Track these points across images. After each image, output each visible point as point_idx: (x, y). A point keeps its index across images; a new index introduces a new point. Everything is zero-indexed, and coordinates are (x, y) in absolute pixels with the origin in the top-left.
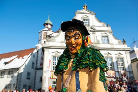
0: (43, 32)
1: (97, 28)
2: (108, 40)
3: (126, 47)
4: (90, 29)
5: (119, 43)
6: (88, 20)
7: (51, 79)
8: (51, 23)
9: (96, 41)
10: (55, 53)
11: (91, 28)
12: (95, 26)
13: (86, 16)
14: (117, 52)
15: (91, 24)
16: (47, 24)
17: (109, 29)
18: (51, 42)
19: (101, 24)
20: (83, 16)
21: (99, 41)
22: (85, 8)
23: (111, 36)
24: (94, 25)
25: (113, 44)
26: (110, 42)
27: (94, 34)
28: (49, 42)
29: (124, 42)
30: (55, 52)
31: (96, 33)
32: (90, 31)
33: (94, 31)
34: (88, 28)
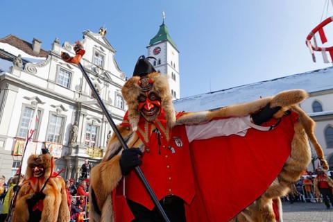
1: (114, 79)
4: (103, 76)
6: (103, 57)
7: (12, 155)
10: (31, 101)
11: (105, 74)
12: (110, 73)
13: (101, 48)
15: (105, 68)
18: (27, 72)
20: (96, 46)
21: (110, 100)
22: (103, 33)
24: (109, 70)
27: (108, 86)
28: (22, 73)
30: (33, 98)
31: (110, 85)
32: (103, 79)
33: (108, 81)
34: (100, 72)
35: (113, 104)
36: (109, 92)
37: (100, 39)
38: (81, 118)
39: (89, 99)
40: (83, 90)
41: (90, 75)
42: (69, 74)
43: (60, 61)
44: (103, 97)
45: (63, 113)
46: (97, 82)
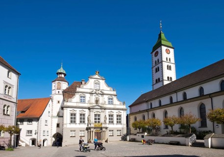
1: (105, 92)
2: (112, 102)
3: (124, 107)
4: (100, 93)
5: (120, 104)
6: (99, 84)
8: (64, 72)
9: (103, 102)
12: (104, 90)
13: (98, 81)
14: (117, 111)
15: (101, 89)
16: (61, 73)
17: (114, 93)
18: (69, 102)
19: (108, 89)
20: (95, 81)
21: (105, 102)
22: (97, 73)
23: (115, 99)
26: (114, 103)
27: (103, 96)
29: (124, 103)
30: (72, 110)
31: (105, 96)
32: (100, 94)
33: (103, 94)
34: (98, 92)
37: (97, 76)
38: (91, 113)
39: (94, 105)
40: (91, 101)
41: (94, 95)
42: (84, 97)
43: (80, 94)
44: (101, 101)
45: (84, 112)
46: (97, 96)
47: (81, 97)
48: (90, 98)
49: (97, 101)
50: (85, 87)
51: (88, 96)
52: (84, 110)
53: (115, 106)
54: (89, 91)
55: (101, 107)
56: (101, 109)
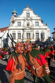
0: (12, 18)
2: (38, 24)
3: (47, 27)
5: (43, 25)
6: (29, 14)
8: (16, 12)
9: (32, 25)
11: (30, 18)
12: (32, 17)
13: (28, 11)
15: (30, 16)
17: (40, 18)
19: (35, 16)
20: (26, 12)
23: (40, 22)
25: (40, 26)
26: (39, 25)
29: (46, 25)
30: (13, 31)
31: (33, 21)
32: (30, 20)
33: (32, 20)
34: (28, 18)
35: (34, 26)
36: (33, 23)
37: (28, 9)
38: (24, 32)
39: (26, 27)
40: (24, 25)
41: (26, 21)
42: (20, 23)
43: (17, 21)
44: (30, 25)
45: (20, 32)
46: (28, 21)
47: (18, 23)
48: (24, 23)
49: (28, 25)
50: (20, 16)
51: (22, 22)
52: (20, 30)
53: (40, 27)
54: (23, 18)
55: (30, 28)
56: (30, 29)
